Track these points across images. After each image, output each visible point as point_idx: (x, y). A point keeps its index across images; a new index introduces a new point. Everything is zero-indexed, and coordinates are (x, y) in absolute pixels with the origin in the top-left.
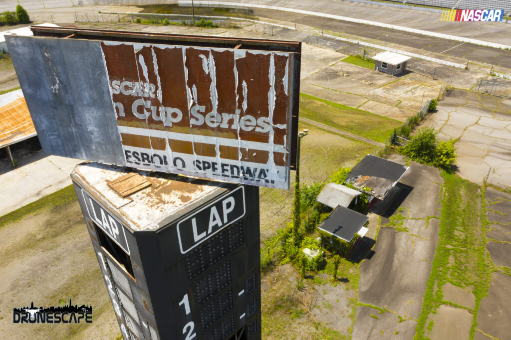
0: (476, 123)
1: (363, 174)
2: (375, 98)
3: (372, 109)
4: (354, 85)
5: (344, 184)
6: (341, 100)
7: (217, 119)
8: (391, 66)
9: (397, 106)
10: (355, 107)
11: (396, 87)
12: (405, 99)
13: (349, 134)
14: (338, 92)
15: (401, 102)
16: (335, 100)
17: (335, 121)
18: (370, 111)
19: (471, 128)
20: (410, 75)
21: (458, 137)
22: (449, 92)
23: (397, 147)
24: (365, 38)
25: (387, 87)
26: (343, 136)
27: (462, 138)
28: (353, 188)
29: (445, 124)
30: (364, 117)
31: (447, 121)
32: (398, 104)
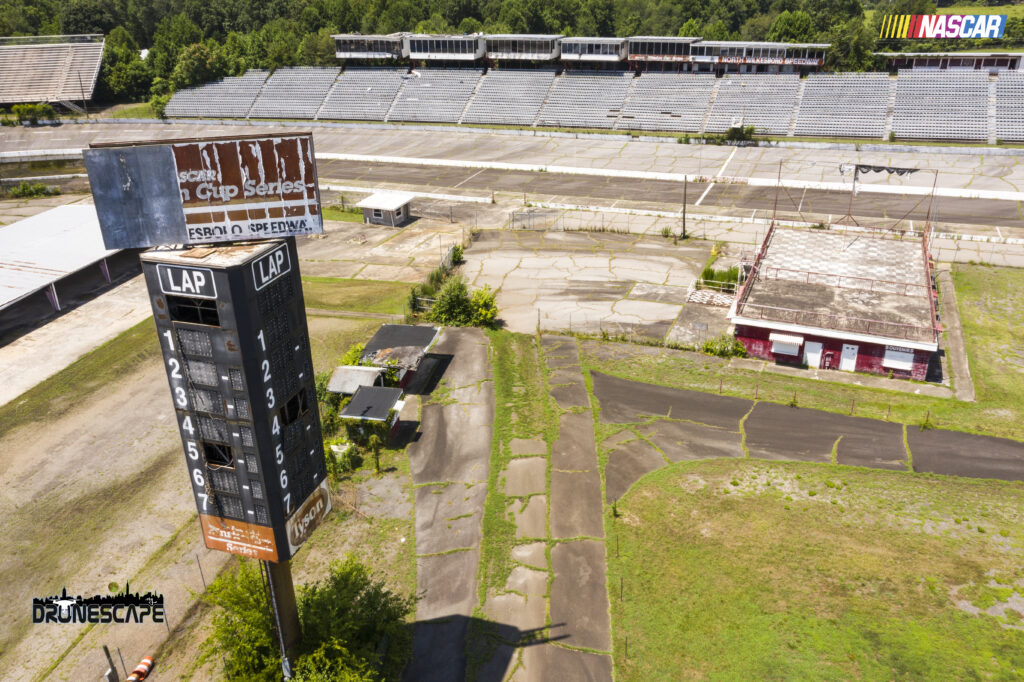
0: (518, 267)
1: (383, 347)
2: (375, 260)
3: (375, 275)
4: (339, 248)
5: (360, 365)
6: (323, 272)
7: (265, 188)
8: (388, 213)
9: (409, 265)
10: (348, 278)
11: (402, 241)
12: (419, 254)
13: (349, 313)
14: (316, 263)
15: (414, 259)
16: (315, 273)
17: (324, 300)
18: (372, 278)
19: (512, 273)
20: (419, 222)
21: (497, 287)
22: (476, 236)
23: (421, 314)
24: (337, 181)
25: (390, 243)
26: (341, 317)
27: (503, 288)
28: (374, 366)
29: (479, 275)
30: (366, 287)
31: (480, 272)
32: (411, 262)
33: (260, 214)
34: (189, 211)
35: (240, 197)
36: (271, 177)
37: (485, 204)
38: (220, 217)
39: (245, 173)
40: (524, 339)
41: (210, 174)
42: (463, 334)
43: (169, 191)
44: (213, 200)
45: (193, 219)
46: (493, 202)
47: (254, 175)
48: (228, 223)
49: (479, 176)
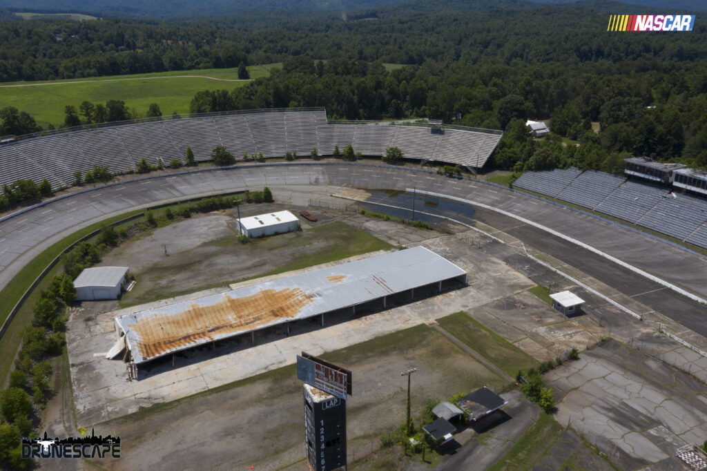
0: (604, 377)
1: (472, 400)
2: (534, 336)
3: (524, 346)
4: (524, 319)
6: (504, 333)
9: (547, 348)
10: (510, 342)
11: (560, 328)
12: (560, 342)
13: (493, 366)
14: (505, 324)
15: (554, 344)
16: (499, 332)
17: (488, 352)
18: (521, 348)
19: (596, 381)
20: (582, 318)
21: (577, 386)
22: (604, 343)
23: (521, 385)
25: (552, 327)
26: (486, 366)
27: (581, 388)
29: (576, 373)
30: (514, 352)
31: (579, 370)
32: (549, 346)
33: (332, 388)
34: (316, 379)
35: (328, 382)
36: (336, 380)
37: (636, 318)
38: (323, 384)
39: (330, 376)
40: (557, 426)
41: (322, 373)
42: (529, 408)
43: (313, 372)
44: (322, 380)
45: (318, 382)
46: (641, 319)
47: (332, 378)
48: (325, 386)
49: (655, 293)
